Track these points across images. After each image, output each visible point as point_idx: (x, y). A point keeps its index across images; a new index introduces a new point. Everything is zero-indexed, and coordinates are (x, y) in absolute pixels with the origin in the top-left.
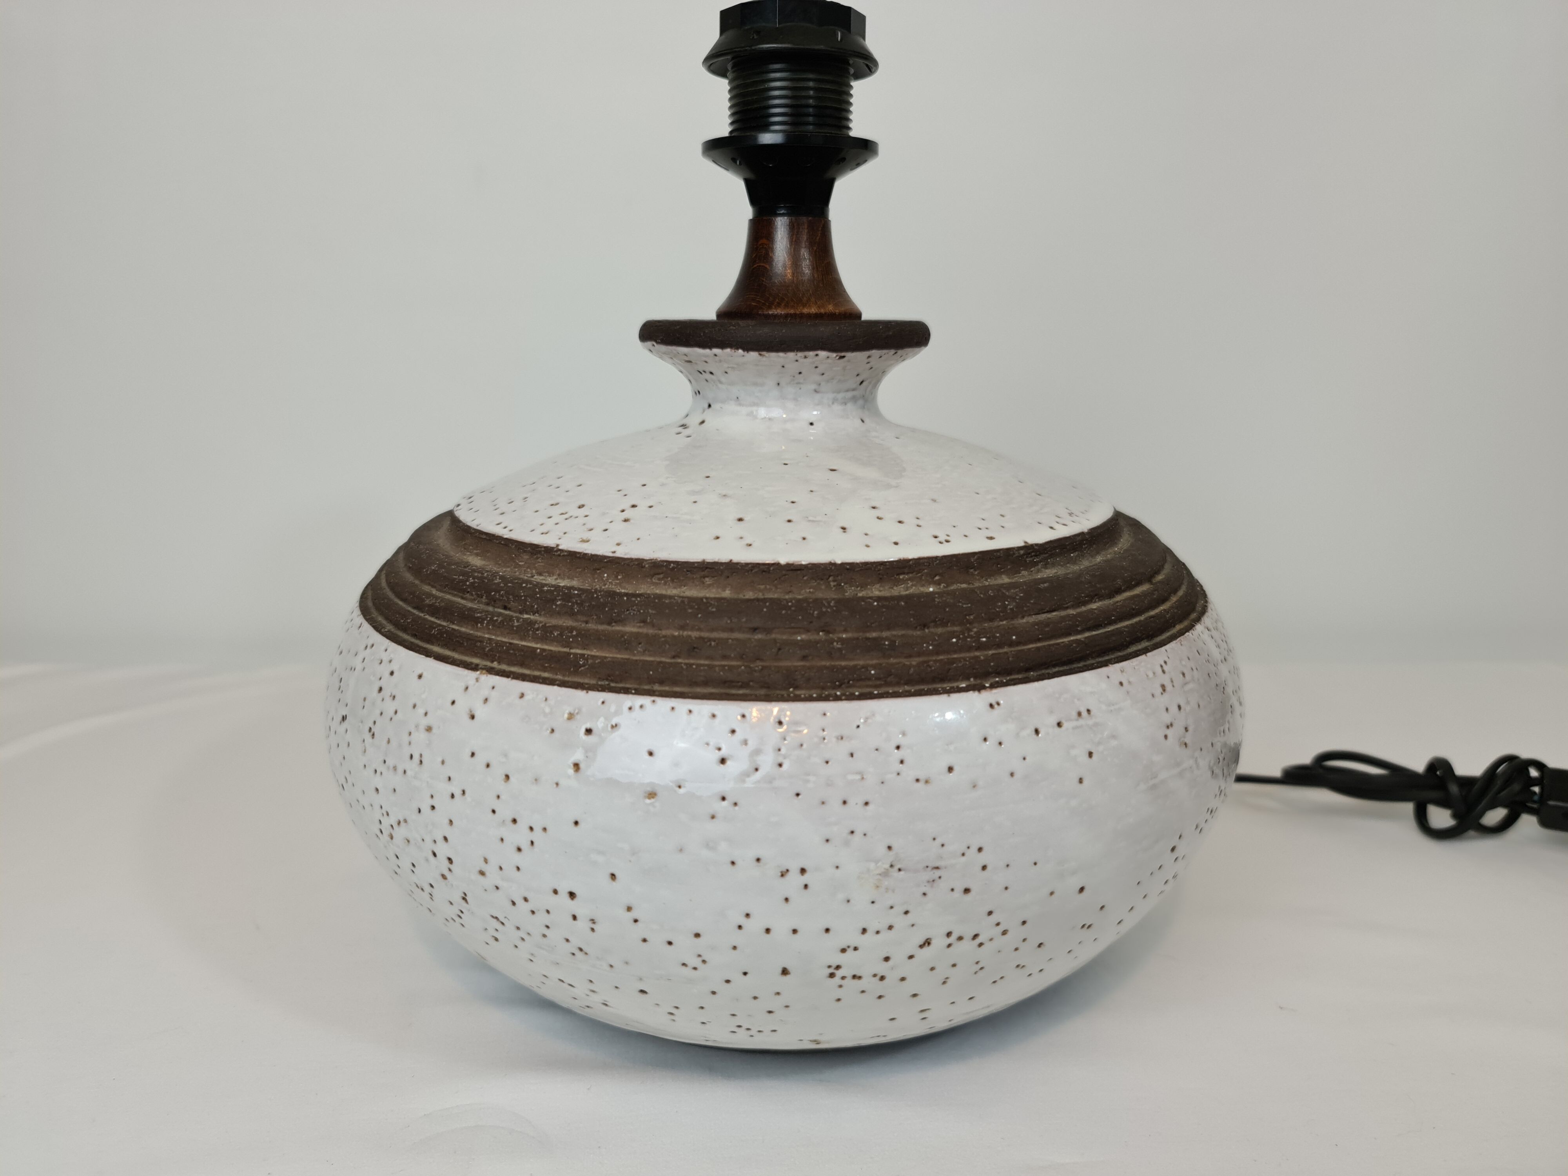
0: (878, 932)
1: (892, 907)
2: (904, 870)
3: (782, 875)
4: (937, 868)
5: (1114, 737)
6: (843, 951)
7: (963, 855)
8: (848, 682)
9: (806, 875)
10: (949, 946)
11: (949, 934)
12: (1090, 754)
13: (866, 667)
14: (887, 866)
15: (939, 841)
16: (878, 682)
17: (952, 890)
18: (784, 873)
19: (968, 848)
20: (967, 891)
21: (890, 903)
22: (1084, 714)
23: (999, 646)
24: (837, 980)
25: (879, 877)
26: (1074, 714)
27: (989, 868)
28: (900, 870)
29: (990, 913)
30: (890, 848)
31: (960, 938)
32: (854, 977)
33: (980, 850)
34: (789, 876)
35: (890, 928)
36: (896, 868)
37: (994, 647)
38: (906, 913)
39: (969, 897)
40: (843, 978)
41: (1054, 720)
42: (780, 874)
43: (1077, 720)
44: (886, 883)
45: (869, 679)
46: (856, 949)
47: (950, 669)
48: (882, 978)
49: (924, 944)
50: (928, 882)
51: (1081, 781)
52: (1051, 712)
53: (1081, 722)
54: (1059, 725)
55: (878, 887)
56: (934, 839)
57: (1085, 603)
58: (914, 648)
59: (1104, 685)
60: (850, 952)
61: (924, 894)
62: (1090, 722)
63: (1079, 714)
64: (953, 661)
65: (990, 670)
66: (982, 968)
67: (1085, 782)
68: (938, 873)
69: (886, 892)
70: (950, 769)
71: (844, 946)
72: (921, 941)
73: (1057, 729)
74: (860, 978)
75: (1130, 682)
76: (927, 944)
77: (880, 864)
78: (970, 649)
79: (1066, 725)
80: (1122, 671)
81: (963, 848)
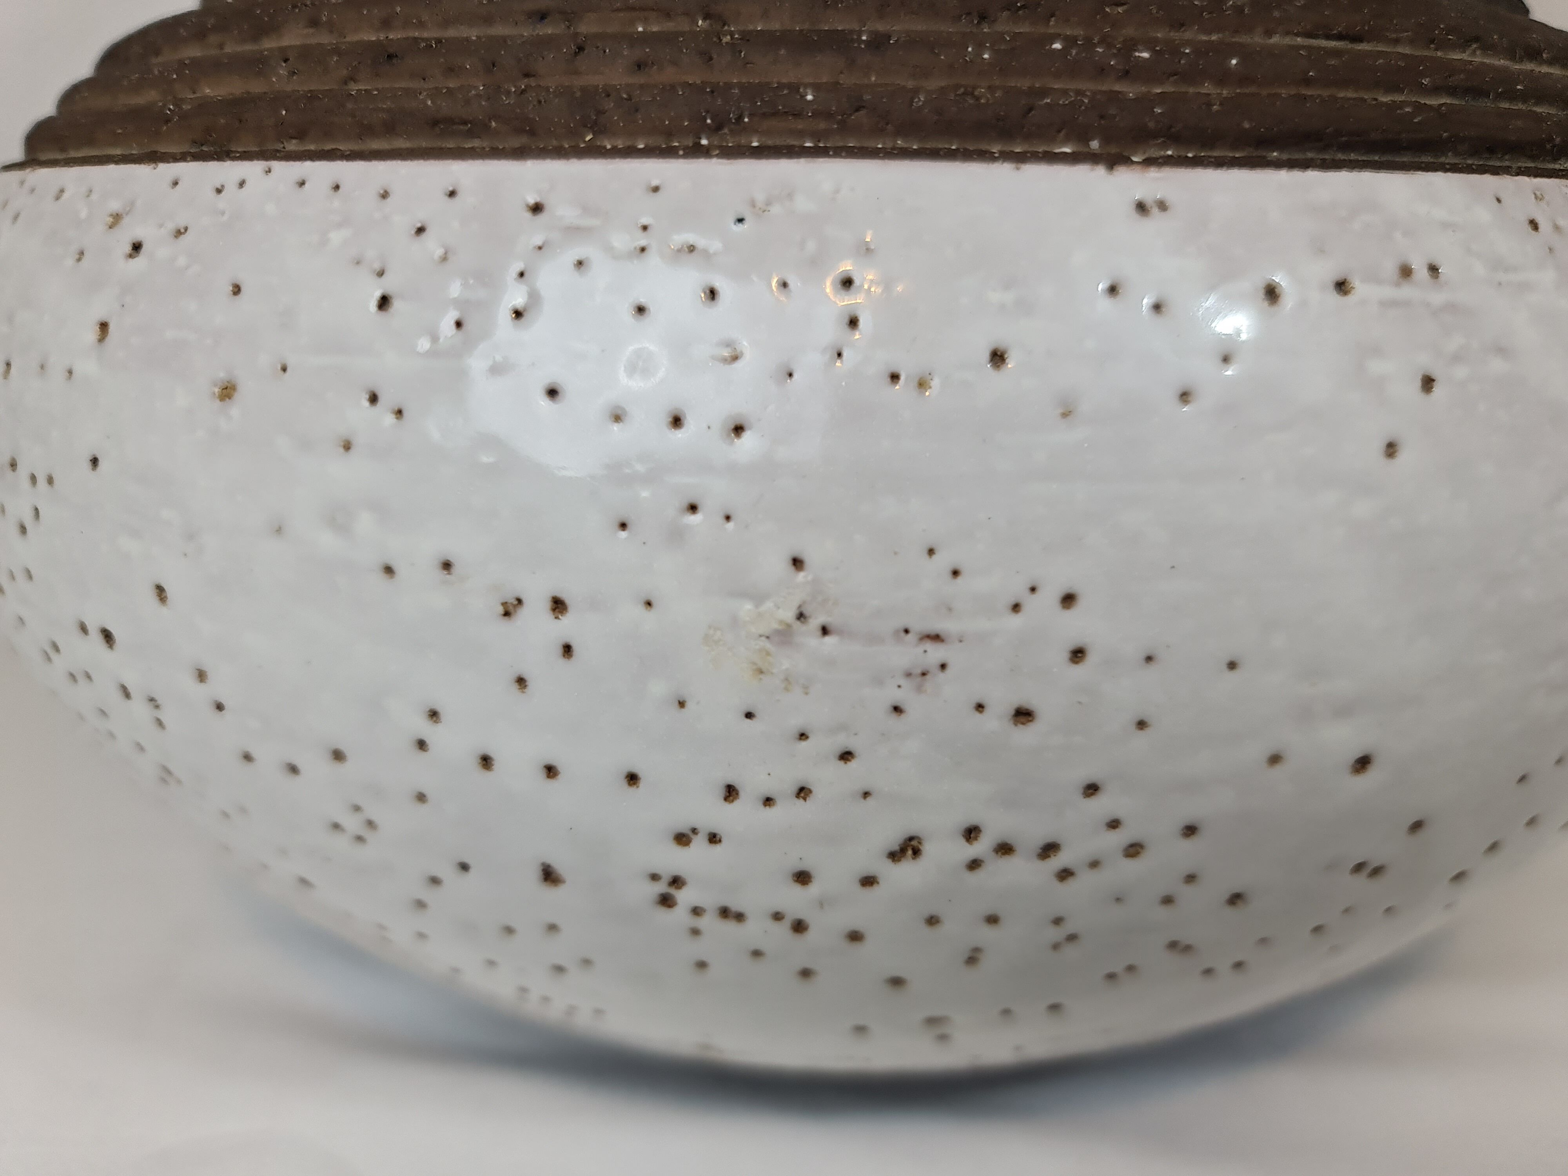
0: (768, 801)
1: (803, 736)
2: (841, 633)
3: (507, 614)
4: (936, 638)
5: (1501, 351)
6: (682, 839)
7: (1016, 608)
8: (740, 118)
9: (566, 620)
10: (974, 865)
11: (971, 833)
12: (1428, 383)
13: (794, 88)
14: (788, 615)
15: (943, 561)
16: (822, 125)
17: (980, 707)
18: (511, 609)
19: (1033, 590)
20: (1023, 715)
21: (796, 723)
22: (1421, 272)
23: (1188, 76)
24: (680, 915)
25: (768, 645)
26: (1390, 268)
27: (1092, 659)
28: (825, 631)
29: (1092, 789)
30: (797, 563)
31: (1005, 849)
32: (724, 913)
33: (1068, 600)
34: (523, 615)
35: (803, 792)
36: (816, 622)
37: (1172, 79)
38: (846, 756)
39: (1026, 735)
40: (697, 911)
41: (1329, 271)
42: (501, 610)
43: (1398, 285)
44: (786, 664)
45: (797, 115)
46: (714, 839)
47: (1031, 109)
48: (799, 927)
49: (903, 850)
50: (909, 675)
51: (1391, 449)
52: (1320, 249)
53: (1407, 291)
54: (1342, 286)
55: (761, 672)
56: (931, 552)
57: (1443, 45)
58: (938, 55)
59: (1484, 214)
60: (699, 843)
61: (897, 709)
62: (1438, 298)
63: (1406, 272)
64: (1044, 92)
65: (1151, 125)
66: (1072, 938)
67: (1404, 456)
68: (935, 653)
69: (786, 689)
70: (998, 357)
71: (684, 828)
72: (894, 841)
73: (1334, 298)
74: (740, 917)
75: (1557, 228)
76: (910, 852)
77: (769, 605)
78: (1102, 71)
79: (1360, 288)
80: (1539, 198)
81: (1017, 589)
